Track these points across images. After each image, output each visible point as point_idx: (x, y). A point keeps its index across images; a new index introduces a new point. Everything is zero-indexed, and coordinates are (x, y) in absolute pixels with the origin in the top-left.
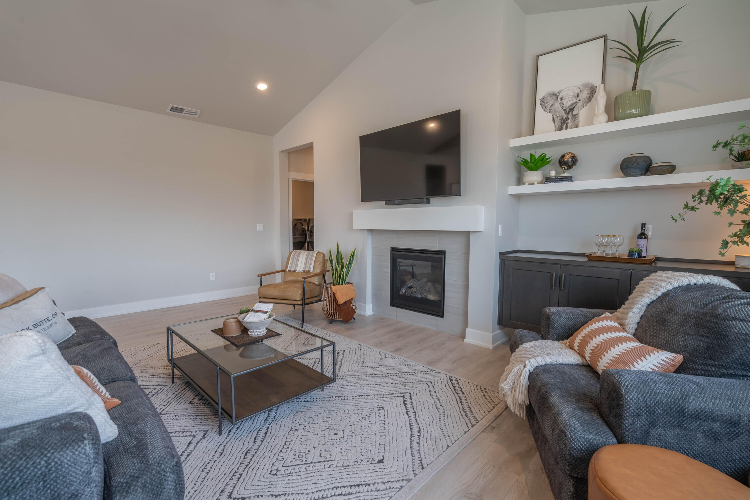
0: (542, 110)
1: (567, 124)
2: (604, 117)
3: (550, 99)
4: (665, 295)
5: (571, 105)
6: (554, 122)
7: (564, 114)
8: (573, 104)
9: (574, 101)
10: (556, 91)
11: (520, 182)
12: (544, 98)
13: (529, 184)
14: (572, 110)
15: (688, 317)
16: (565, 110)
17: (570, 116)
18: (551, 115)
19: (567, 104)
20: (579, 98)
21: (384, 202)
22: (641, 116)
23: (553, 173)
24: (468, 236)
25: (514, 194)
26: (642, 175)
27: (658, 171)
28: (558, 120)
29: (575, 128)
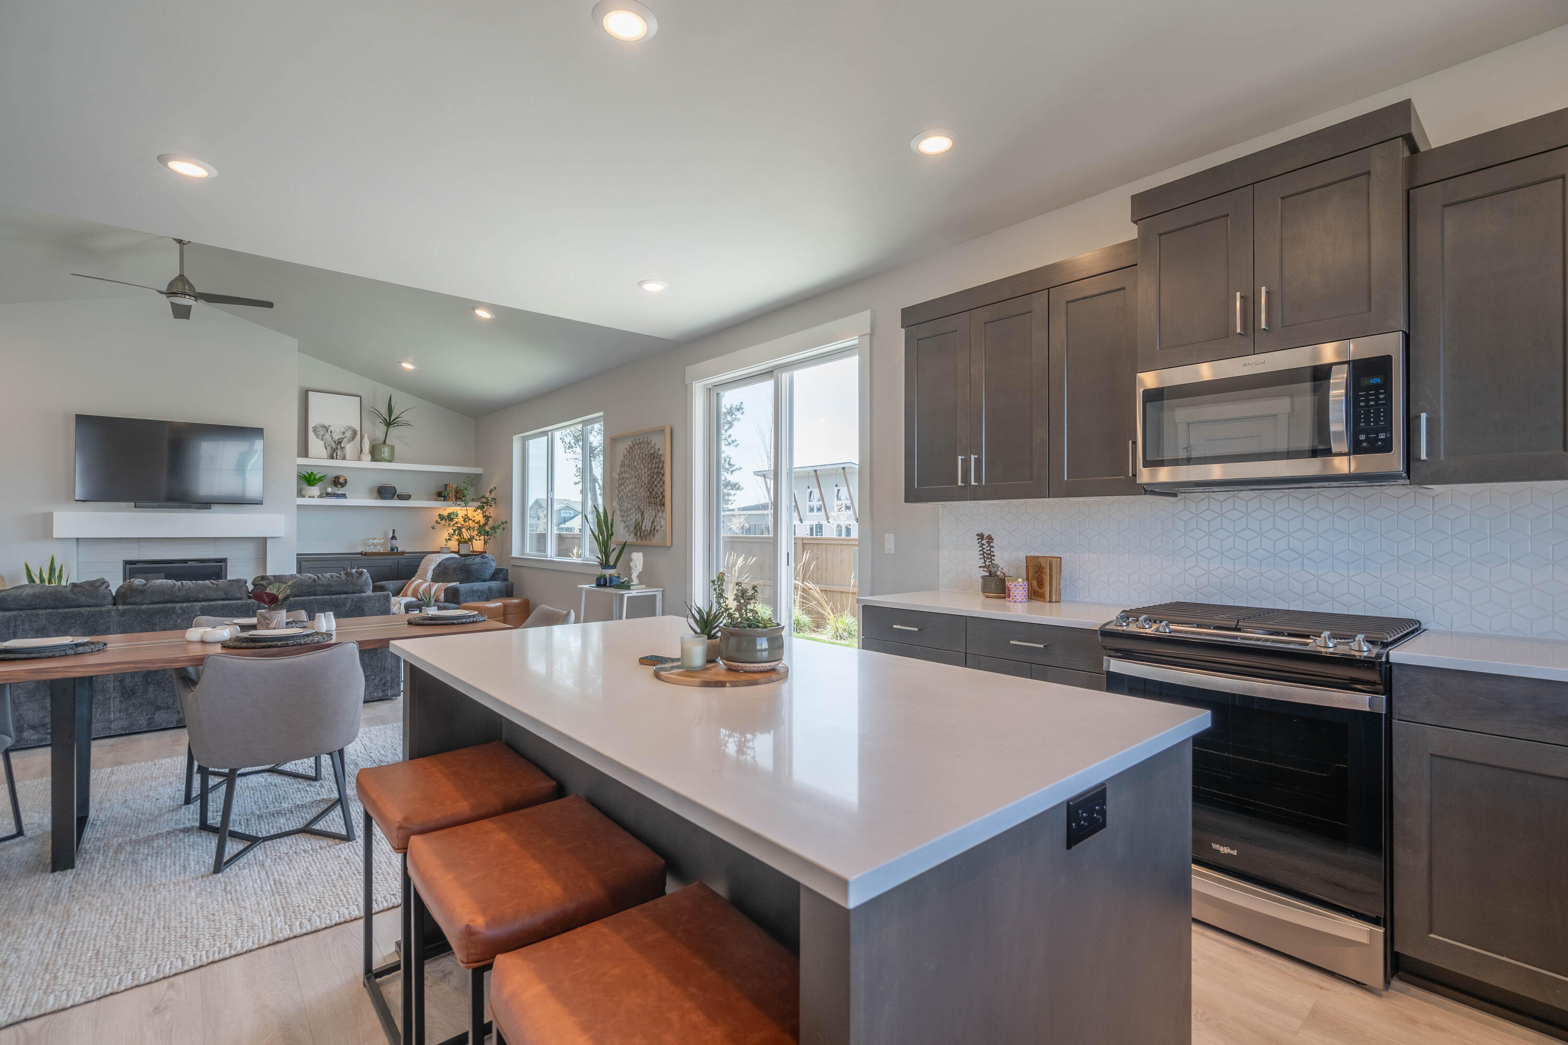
0: (315, 437)
1: (337, 453)
2: (369, 457)
3: (321, 429)
4: (440, 564)
5: (339, 439)
6: (326, 449)
7: (334, 444)
8: (341, 439)
9: (341, 436)
10: (326, 424)
11: (300, 494)
12: (315, 427)
13: (309, 497)
14: (340, 443)
15: (455, 569)
16: (335, 441)
17: (339, 447)
18: (323, 442)
19: (336, 438)
20: (345, 435)
21: (133, 504)
22: (390, 461)
23: (329, 490)
24: (263, 542)
25: (298, 505)
26: (392, 499)
27: (401, 497)
28: (329, 448)
29: (344, 458)
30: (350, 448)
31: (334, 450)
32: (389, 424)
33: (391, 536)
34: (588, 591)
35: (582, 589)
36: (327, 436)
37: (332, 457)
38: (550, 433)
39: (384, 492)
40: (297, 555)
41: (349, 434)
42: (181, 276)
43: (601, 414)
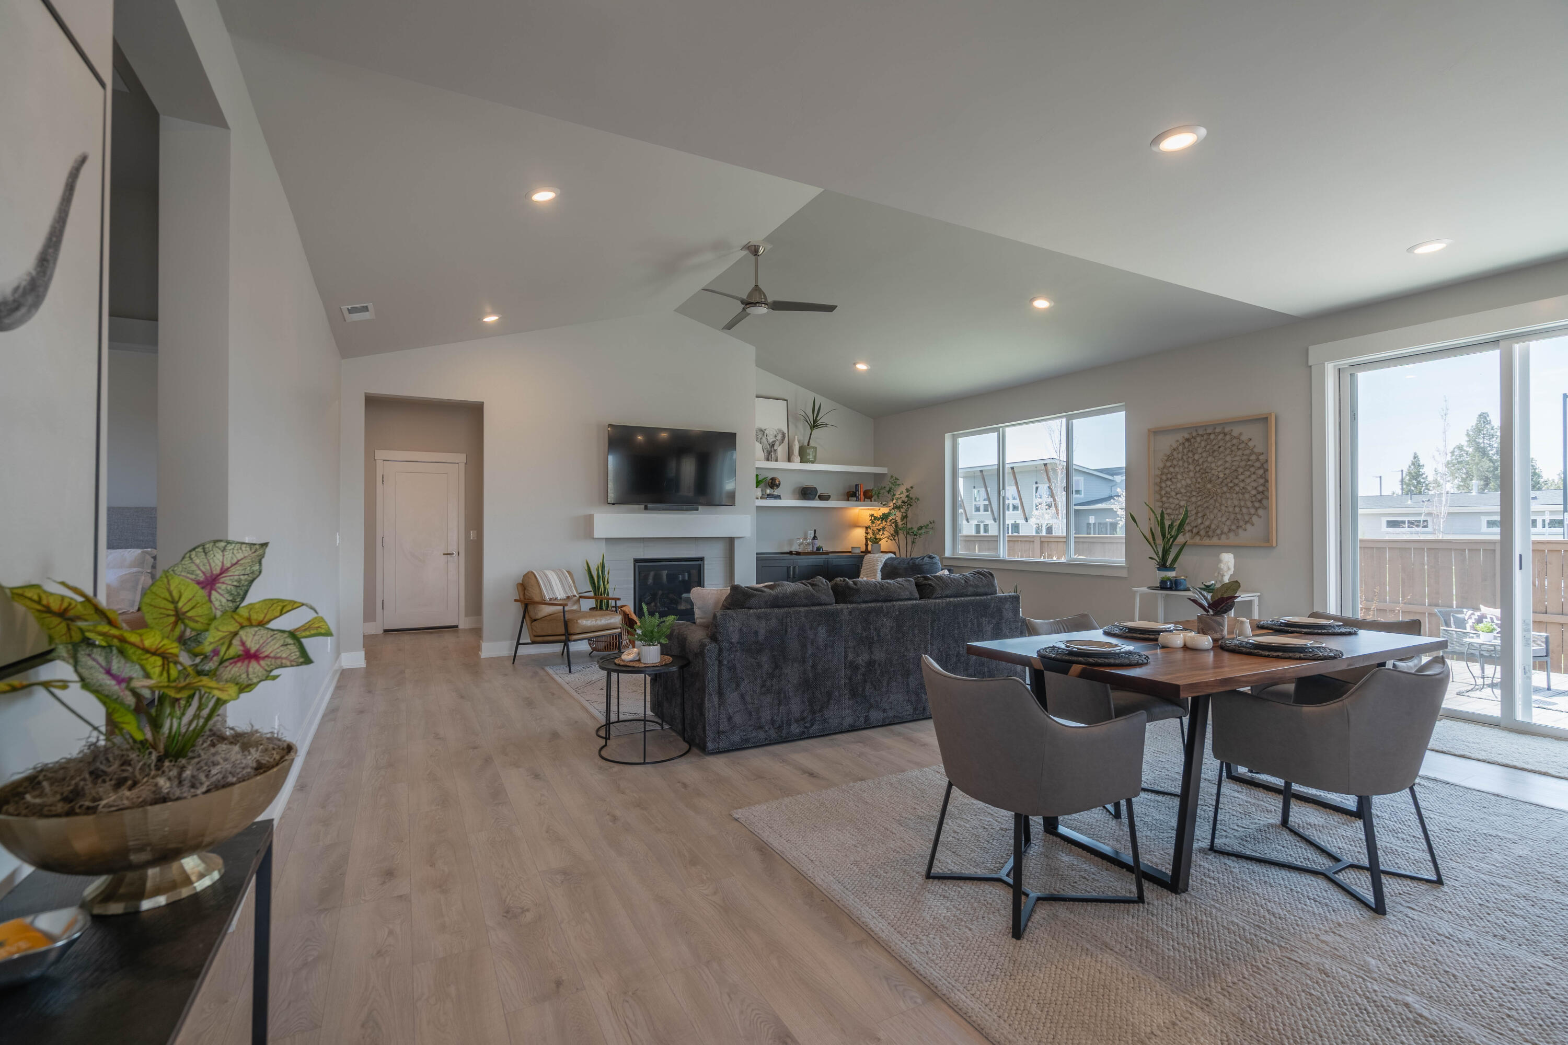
1: (771, 455)
2: (799, 459)
3: (759, 433)
4: (885, 564)
7: (769, 447)
8: (774, 441)
9: (774, 439)
10: (763, 428)
14: (773, 445)
16: (769, 444)
17: (772, 449)
18: (761, 445)
19: (771, 441)
20: (777, 438)
21: (643, 506)
22: (813, 462)
23: (768, 491)
24: (731, 541)
25: (757, 507)
26: (813, 499)
27: (822, 498)
28: (765, 451)
29: (777, 460)
30: (781, 450)
31: (769, 453)
32: (814, 425)
33: (812, 536)
34: (1143, 595)
35: (1137, 592)
36: (764, 439)
37: (768, 460)
38: (1001, 429)
39: (806, 493)
40: (757, 554)
41: (779, 437)
42: (756, 286)
43: (1123, 403)
